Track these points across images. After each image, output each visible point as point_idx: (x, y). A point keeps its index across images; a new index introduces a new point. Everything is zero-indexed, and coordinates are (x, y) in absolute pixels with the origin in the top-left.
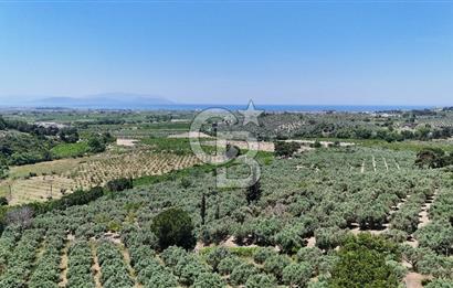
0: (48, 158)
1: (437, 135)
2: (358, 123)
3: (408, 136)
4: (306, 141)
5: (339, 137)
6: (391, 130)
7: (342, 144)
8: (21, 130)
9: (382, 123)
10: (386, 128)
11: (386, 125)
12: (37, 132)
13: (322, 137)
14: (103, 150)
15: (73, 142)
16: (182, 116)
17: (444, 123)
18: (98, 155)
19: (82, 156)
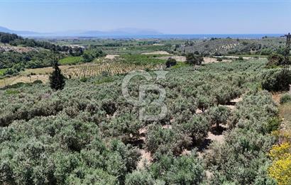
8: (46, 48)
12: (54, 49)
14: (91, 61)
18: (86, 64)
19: (75, 64)
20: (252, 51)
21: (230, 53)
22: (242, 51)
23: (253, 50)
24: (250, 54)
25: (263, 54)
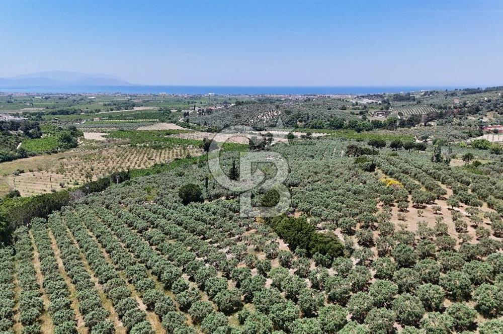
0: (23, 154)
1: (403, 124)
2: (333, 111)
3: (378, 125)
4: (280, 133)
5: (313, 127)
6: (365, 119)
7: (314, 135)
9: (358, 112)
10: (360, 117)
11: (361, 113)
13: (297, 127)
14: (75, 145)
15: (38, 137)
16: (146, 103)
17: (416, 110)
18: (72, 151)
19: (56, 152)
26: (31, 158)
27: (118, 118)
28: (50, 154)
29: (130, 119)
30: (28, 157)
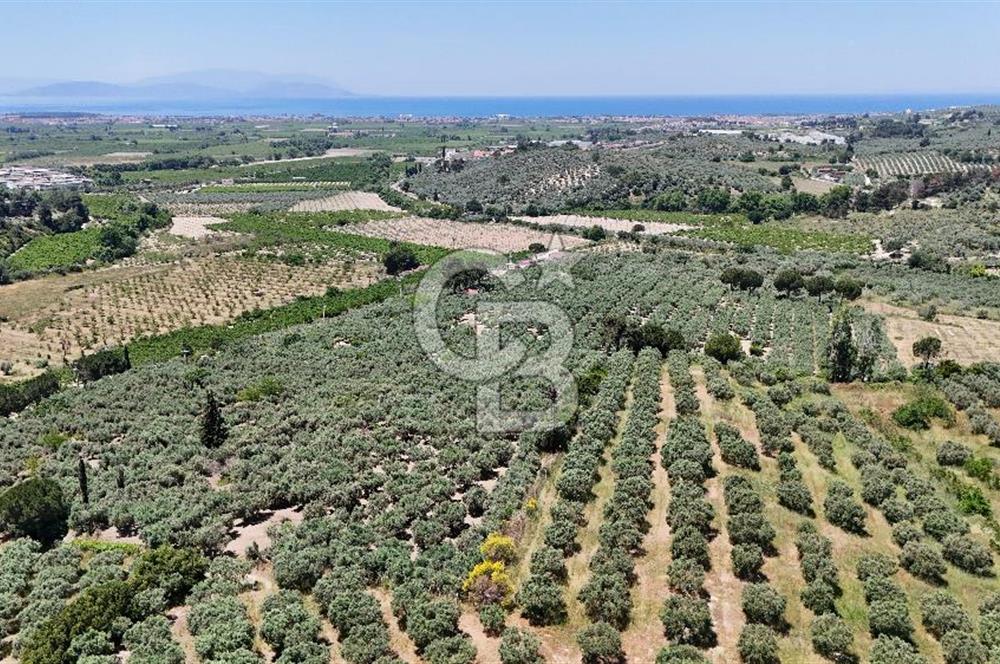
14: (130, 252)
15: (71, 229)
18: (116, 266)
19: (79, 270)
20: (633, 198)
21: (573, 207)
22: (605, 197)
23: (636, 193)
24: (628, 207)
25: (662, 208)
26: (16, 286)
27: (275, 179)
28: (64, 275)
29: (298, 181)
30: (11, 283)
